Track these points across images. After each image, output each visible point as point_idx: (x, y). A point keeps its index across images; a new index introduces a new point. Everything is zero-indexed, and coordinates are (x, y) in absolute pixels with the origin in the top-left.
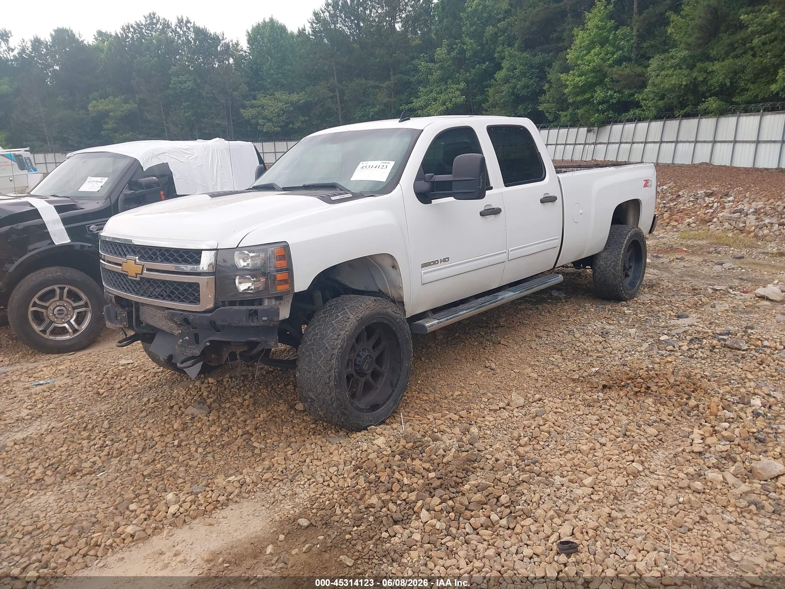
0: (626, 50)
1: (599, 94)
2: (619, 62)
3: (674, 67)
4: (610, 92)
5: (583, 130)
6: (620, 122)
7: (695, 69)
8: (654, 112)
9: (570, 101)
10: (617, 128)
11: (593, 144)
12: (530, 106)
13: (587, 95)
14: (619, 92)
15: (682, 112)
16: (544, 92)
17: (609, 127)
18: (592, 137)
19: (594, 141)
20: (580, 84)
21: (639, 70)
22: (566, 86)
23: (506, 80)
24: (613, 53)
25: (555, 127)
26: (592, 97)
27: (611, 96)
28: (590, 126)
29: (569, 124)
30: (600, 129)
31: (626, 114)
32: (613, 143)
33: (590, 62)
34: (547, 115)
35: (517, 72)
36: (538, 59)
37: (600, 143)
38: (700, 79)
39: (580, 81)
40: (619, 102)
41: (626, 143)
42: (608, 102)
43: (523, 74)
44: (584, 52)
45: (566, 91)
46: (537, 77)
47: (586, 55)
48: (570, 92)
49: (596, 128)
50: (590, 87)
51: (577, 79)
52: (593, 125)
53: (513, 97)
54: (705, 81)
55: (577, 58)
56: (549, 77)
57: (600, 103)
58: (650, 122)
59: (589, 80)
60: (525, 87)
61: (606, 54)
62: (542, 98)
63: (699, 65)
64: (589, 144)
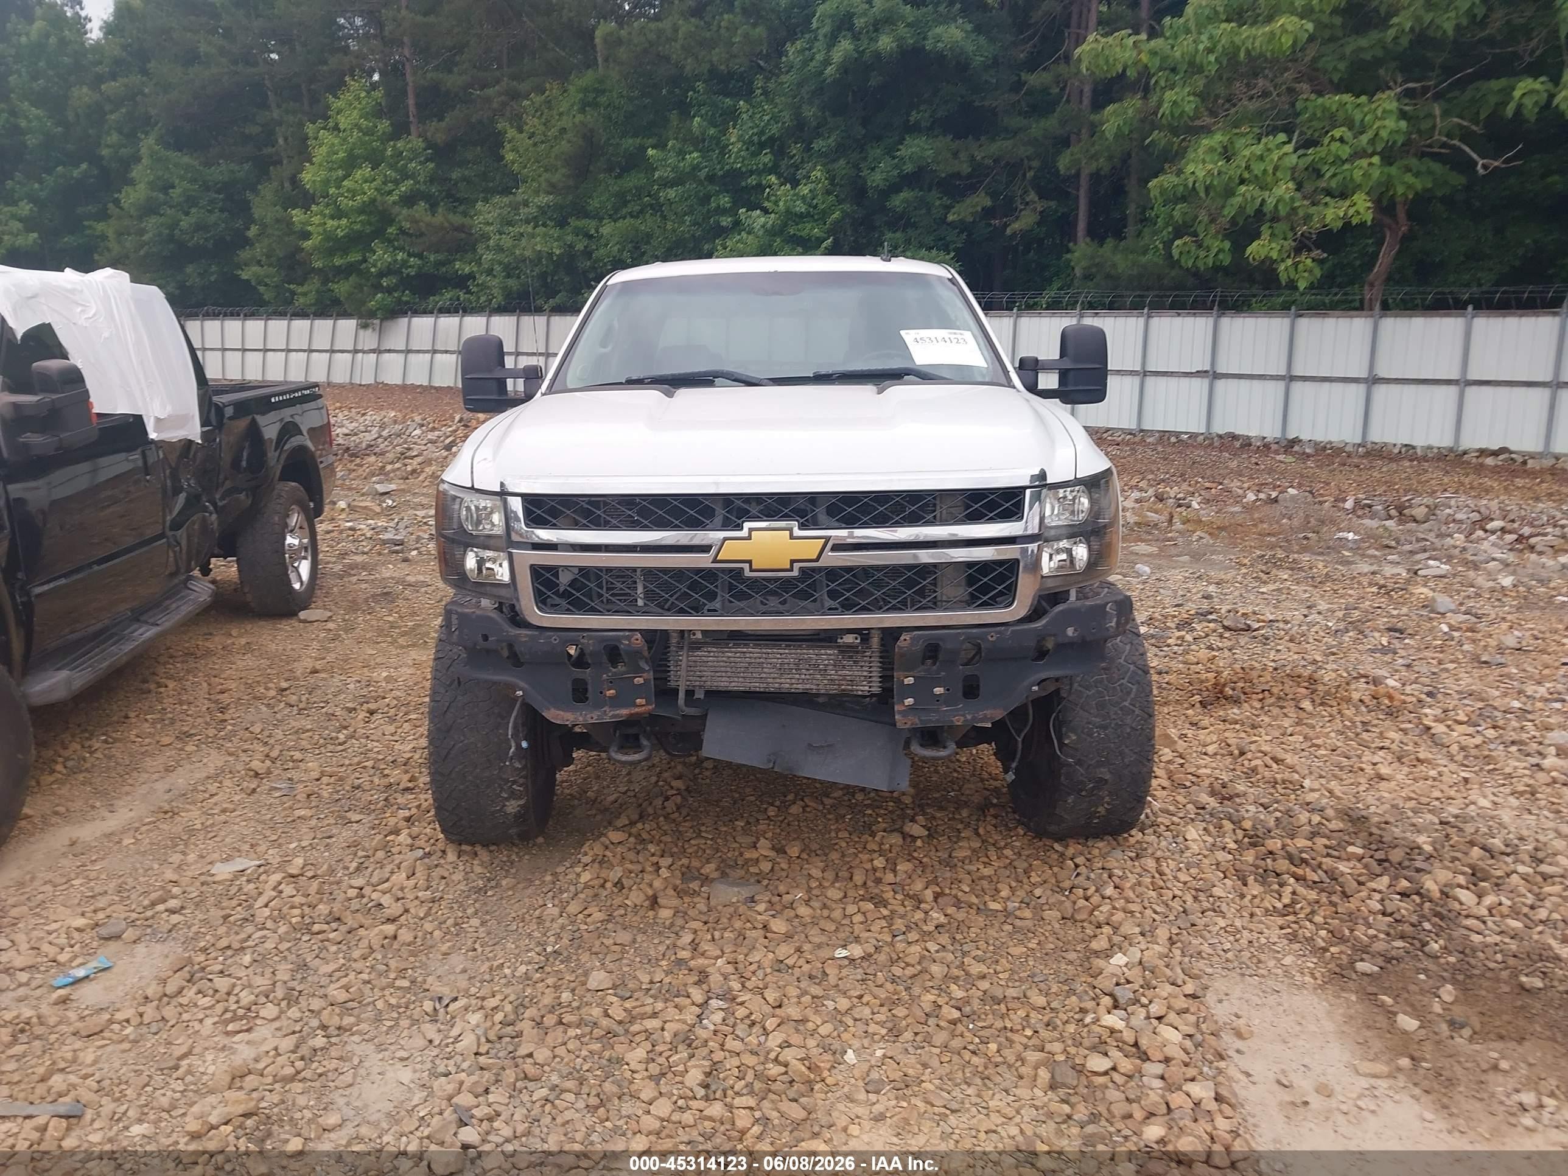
0: (421, 179)
1: (381, 256)
2: (409, 200)
3: (534, 221)
4: (400, 256)
5: (348, 325)
6: (426, 312)
7: (569, 229)
8: (499, 299)
9: (318, 264)
10: (422, 324)
11: (373, 351)
12: (214, 268)
13: (354, 257)
14: (420, 256)
15: (552, 302)
16: (246, 242)
17: (404, 321)
18: (369, 339)
19: (374, 346)
20: (340, 233)
21: (457, 219)
22: (306, 236)
23: (149, 209)
24: (397, 183)
25: (280, 314)
26: (365, 261)
27: (404, 263)
28: (366, 317)
29: (313, 309)
30: (385, 324)
31: (437, 298)
32: (418, 351)
33: (354, 193)
34: (261, 289)
35: (175, 193)
36: (220, 172)
37: (389, 351)
38: (580, 247)
39: (340, 227)
40: (419, 275)
41: (446, 352)
42: (398, 272)
43: (191, 201)
44: (340, 173)
45: (308, 244)
46: (222, 210)
47: (345, 177)
48: (315, 248)
49: (377, 322)
50: (358, 240)
51: (331, 223)
52: (372, 315)
53: (171, 246)
54: (588, 253)
55: (326, 182)
56: (257, 213)
57: (381, 274)
58: (490, 316)
59: (357, 227)
60: (199, 227)
61: (384, 183)
62: (245, 254)
63: (574, 222)
64: (364, 352)
